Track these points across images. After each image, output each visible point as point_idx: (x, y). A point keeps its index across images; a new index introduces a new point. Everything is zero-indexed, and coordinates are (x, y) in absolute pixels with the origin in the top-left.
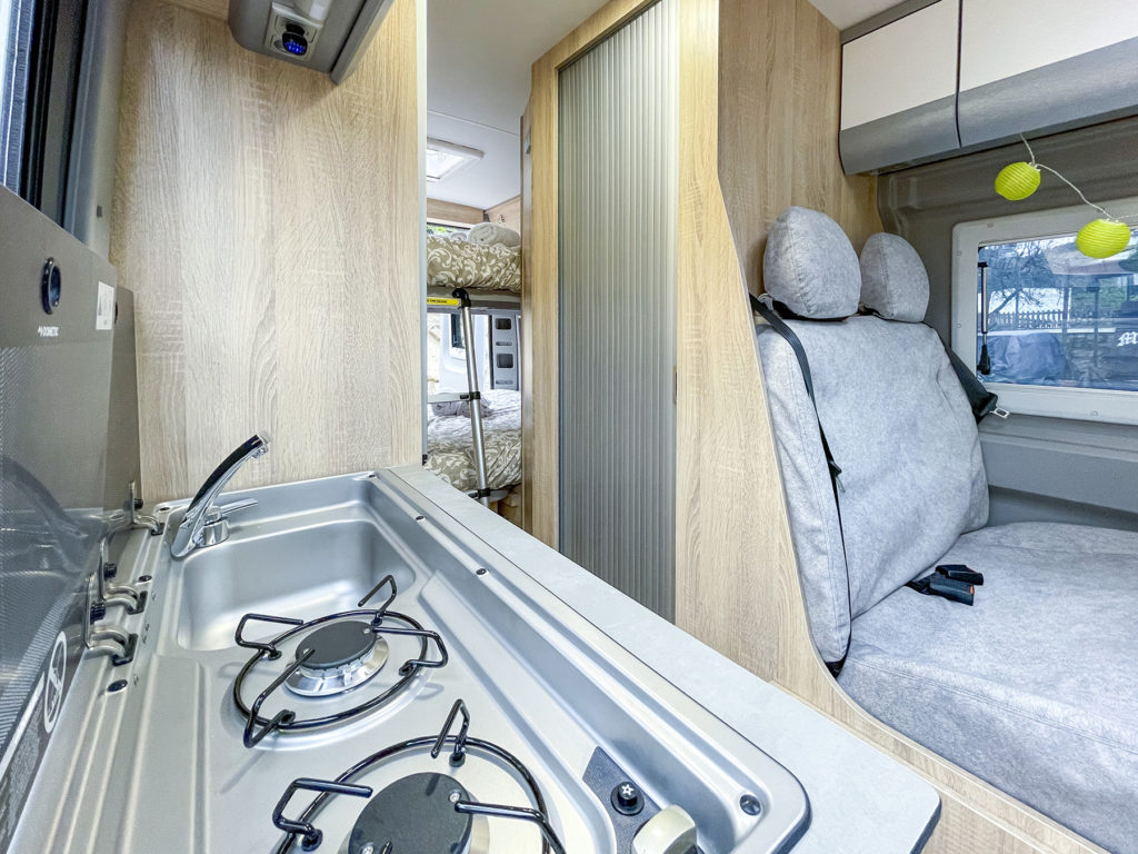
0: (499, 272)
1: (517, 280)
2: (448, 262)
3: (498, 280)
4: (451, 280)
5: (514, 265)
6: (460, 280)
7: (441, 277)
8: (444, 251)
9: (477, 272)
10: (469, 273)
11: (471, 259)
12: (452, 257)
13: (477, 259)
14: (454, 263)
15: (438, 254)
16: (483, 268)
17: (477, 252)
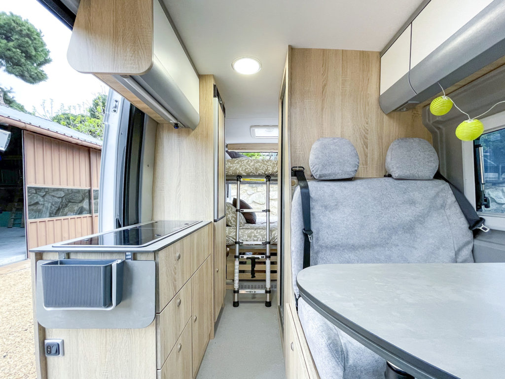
2: (262, 167)
4: (263, 173)
7: (259, 172)
8: (260, 164)
9: (272, 170)
10: (269, 170)
11: (270, 165)
12: (263, 165)
13: (272, 165)
14: (264, 167)
15: (258, 165)
16: (274, 168)
17: (273, 163)
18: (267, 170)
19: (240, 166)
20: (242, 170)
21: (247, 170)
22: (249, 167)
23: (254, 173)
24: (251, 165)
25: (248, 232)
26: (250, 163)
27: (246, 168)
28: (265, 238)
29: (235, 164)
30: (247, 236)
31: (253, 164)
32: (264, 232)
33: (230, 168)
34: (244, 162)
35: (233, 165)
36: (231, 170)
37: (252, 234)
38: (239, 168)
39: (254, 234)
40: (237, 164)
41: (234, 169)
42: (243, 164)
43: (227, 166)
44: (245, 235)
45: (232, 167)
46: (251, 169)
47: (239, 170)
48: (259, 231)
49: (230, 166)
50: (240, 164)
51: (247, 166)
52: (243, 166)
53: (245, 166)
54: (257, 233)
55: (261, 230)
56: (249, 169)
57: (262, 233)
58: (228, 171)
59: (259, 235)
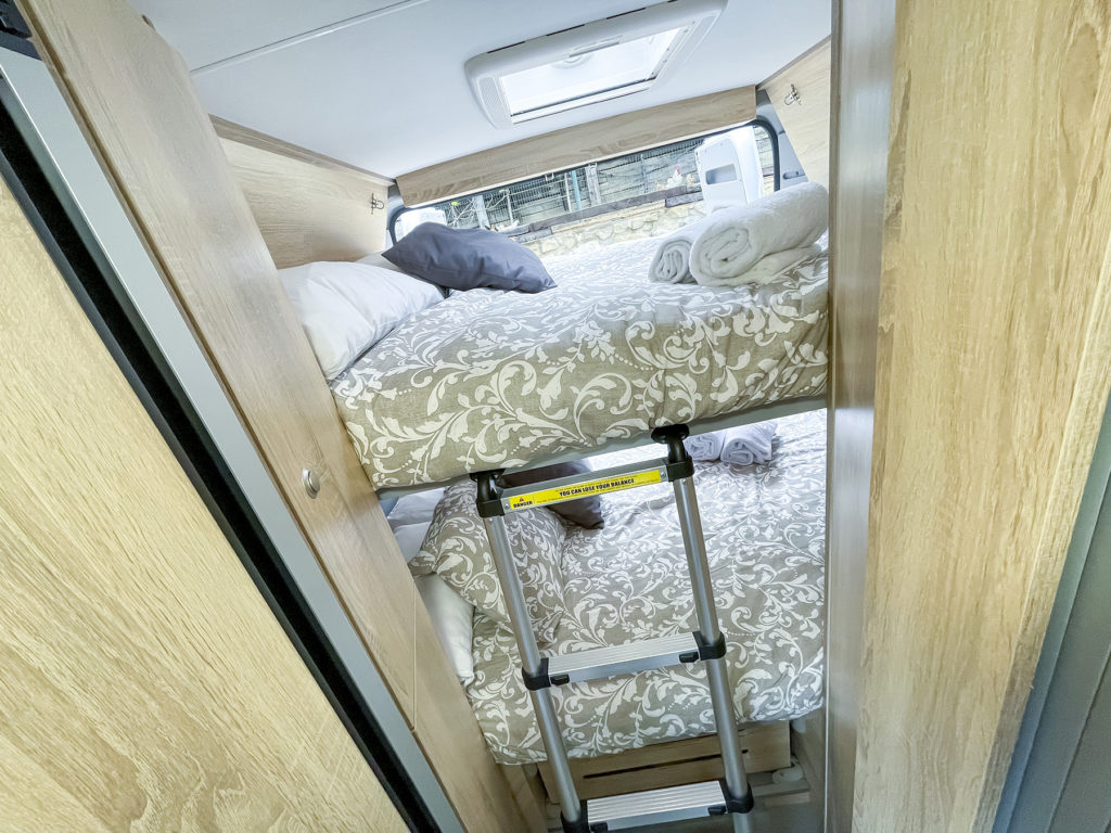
0: (761, 380)
1: (817, 385)
2: (624, 400)
4: (638, 430)
5: (806, 349)
6: (660, 422)
7: (614, 433)
8: (610, 378)
9: (700, 398)
10: (682, 403)
11: (684, 370)
12: (632, 385)
13: (699, 367)
14: (638, 397)
15: (596, 393)
16: (717, 383)
17: (699, 346)
18: (660, 407)
20: (493, 447)
21: (526, 441)
22: (534, 421)
24: (546, 403)
25: (609, 707)
26: (539, 390)
27: (516, 427)
28: (698, 721)
29: (434, 417)
30: (606, 727)
31: (559, 392)
32: (689, 691)
33: (410, 450)
34: (489, 394)
35: (422, 427)
36: (415, 462)
37: (633, 715)
38: (466, 439)
39: (642, 712)
40: (444, 417)
41: (435, 453)
42: (486, 410)
43: (381, 443)
44: (595, 725)
45: (420, 443)
46: (550, 429)
47: (473, 449)
48: (662, 695)
49: (401, 440)
50: (468, 412)
51: (520, 414)
52: (490, 416)
53: (503, 415)
54: (655, 704)
55: (671, 685)
56: (540, 434)
57: (679, 699)
58: (403, 471)
59: (667, 713)
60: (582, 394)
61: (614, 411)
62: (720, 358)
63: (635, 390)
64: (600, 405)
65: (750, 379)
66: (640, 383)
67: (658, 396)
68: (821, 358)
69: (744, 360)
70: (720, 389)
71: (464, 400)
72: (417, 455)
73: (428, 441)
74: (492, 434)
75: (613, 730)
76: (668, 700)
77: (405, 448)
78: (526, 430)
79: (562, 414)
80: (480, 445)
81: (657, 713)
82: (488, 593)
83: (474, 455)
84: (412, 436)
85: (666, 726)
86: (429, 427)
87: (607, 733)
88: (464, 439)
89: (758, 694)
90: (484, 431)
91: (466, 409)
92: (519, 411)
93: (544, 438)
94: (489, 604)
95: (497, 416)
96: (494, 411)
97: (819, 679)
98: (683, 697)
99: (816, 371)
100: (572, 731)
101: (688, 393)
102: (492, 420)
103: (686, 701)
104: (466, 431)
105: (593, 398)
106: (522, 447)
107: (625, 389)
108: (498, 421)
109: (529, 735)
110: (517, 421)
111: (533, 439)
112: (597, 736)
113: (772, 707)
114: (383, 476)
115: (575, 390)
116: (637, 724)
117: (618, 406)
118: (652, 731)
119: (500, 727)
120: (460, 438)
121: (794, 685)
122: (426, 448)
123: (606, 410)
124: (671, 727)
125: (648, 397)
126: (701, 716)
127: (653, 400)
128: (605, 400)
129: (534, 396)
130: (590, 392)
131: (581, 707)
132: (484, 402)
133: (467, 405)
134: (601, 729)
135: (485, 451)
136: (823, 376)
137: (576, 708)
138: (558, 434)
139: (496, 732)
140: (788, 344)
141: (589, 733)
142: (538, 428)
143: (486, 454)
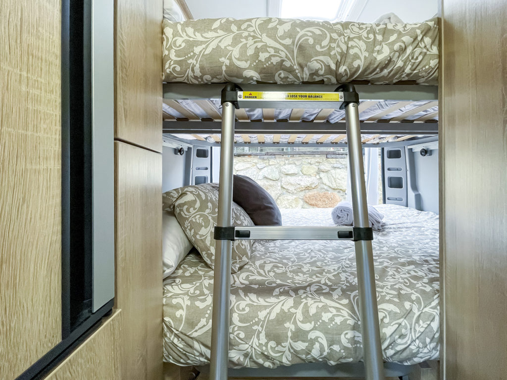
0: (403, 50)
1: (433, 63)
2: (325, 43)
3: (400, 64)
4: (329, 70)
5: (428, 40)
6: (342, 69)
7: (315, 65)
8: (319, 29)
9: (367, 54)
10: (356, 57)
11: (360, 38)
12: (331, 37)
13: (368, 38)
14: (333, 45)
15: (310, 34)
16: (377, 48)
17: (369, 29)
18: (344, 55)
19: (236, 41)
20: (243, 56)
21: (263, 56)
22: (271, 42)
23: (290, 70)
24: (280, 33)
25: (269, 313)
26: (278, 26)
27: (259, 45)
28: (339, 342)
29: (215, 30)
30: (263, 332)
31: (289, 28)
32: (334, 312)
33: (194, 46)
34: (250, 26)
35: (206, 34)
36: (195, 54)
37: (287, 325)
38: (230, 48)
39: (295, 323)
40: (221, 33)
41: (208, 51)
42: (245, 34)
43: (179, 41)
44: (255, 327)
45: (202, 43)
46: (279, 50)
47: (231, 54)
48: (313, 311)
49: (191, 39)
50: (234, 34)
51: (265, 38)
52: (246, 38)
53: (254, 37)
54: (307, 318)
55: (320, 305)
56: (272, 52)
57: (326, 317)
58: (185, 60)
59: (315, 328)
60: (301, 33)
61: (318, 48)
62: (379, 38)
63: (332, 40)
64: (311, 41)
65: (396, 47)
66: (335, 36)
67: (344, 48)
68: (435, 50)
69: (393, 38)
70: (379, 52)
71: (234, 28)
72: (197, 50)
73: (207, 43)
74: (244, 48)
75: (269, 337)
76: (317, 317)
77: (192, 44)
78: (265, 48)
79: (288, 41)
80: (236, 52)
81: (307, 327)
82: (203, 228)
83: (230, 59)
84: (199, 37)
85: (312, 342)
86: (210, 35)
87: (263, 340)
88: (227, 47)
89: (389, 324)
90: (240, 45)
91: (234, 32)
92: (264, 35)
93: (274, 56)
94: (201, 236)
95: (251, 38)
96: (249, 35)
97: (437, 318)
98: (330, 315)
99: (432, 57)
100: (236, 329)
101: (360, 50)
102: (247, 40)
103: (332, 319)
104: (230, 44)
105: (308, 36)
106: (260, 61)
107: (326, 38)
108: (250, 41)
109: (200, 325)
110: (261, 41)
111: (267, 55)
112: (255, 341)
113: (399, 341)
114: (172, 63)
115: (298, 29)
116: (290, 334)
117: (321, 45)
118: (301, 346)
119: (178, 313)
120: (225, 47)
121: (417, 321)
122: (204, 46)
123: (313, 46)
124: (317, 345)
125: (338, 46)
126: (342, 336)
127: (341, 49)
128: (314, 39)
129: (275, 29)
130: (307, 33)
131: (247, 309)
132: (245, 30)
133: (235, 31)
134: (260, 332)
135: (237, 57)
136: (437, 61)
137: (243, 310)
138: (283, 55)
139: (174, 318)
140: (419, 32)
141: (250, 333)
142: (272, 47)
143: (238, 59)
